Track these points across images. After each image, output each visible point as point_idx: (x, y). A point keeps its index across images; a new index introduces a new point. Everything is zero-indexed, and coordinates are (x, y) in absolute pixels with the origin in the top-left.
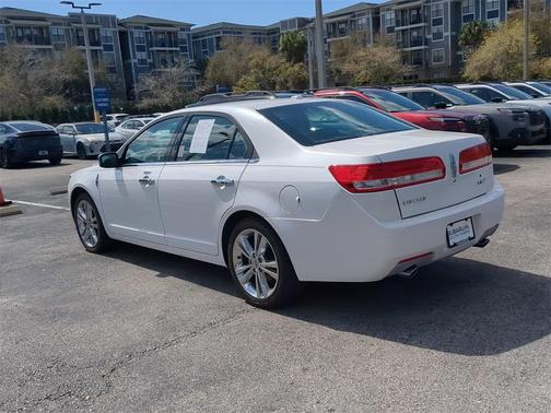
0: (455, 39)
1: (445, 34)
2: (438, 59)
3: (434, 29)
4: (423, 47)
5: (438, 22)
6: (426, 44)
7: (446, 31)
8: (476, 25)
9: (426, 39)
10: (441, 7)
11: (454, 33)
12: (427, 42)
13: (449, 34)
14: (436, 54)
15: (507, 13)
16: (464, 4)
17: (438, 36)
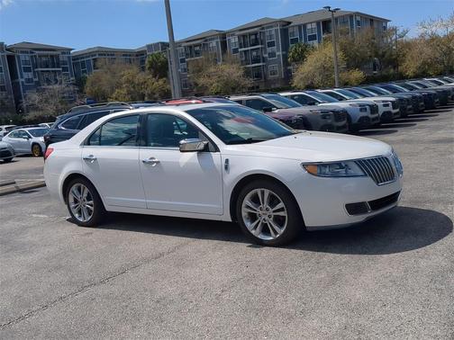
0: (285, 57)
1: (277, 53)
2: (274, 73)
3: (269, 50)
4: (261, 64)
5: (271, 44)
6: (264, 62)
7: (279, 51)
8: (300, 46)
9: (263, 58)
10: (273, 33)
11: (284, 53)
12: (264, 60)
13: (280, 53)
14: (272, 69)
15: (323, 36)
16: (290, 30)
17: (272, 55)
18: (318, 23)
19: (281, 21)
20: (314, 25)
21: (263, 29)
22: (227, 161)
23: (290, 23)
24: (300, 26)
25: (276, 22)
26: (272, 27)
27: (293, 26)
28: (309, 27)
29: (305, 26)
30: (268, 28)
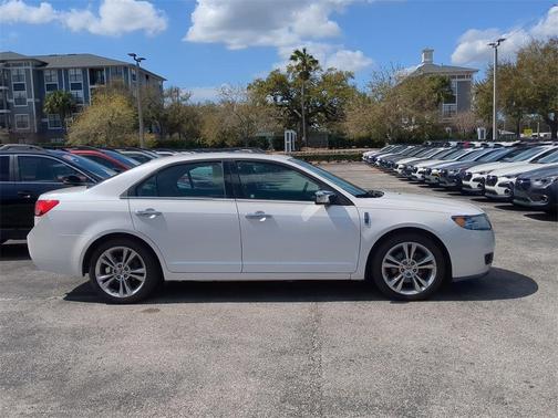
0: (39, 107)
1: (28, 100)
2: (23, 124)
3: (16, 94)
4: (4, 111)
5: (20, 87)
6: (8, 108)
7: (30, 97)
8: (61, 95)
9: (8, 104)
10: (23, 73)
11: (38, 100)
12: (9, 106)
13: (32, 100)
14: (20, 119)
15: (90, 87)
16: (47, 74)
17: (20, 100)
18: (84, 70)
19: (33, 60)
20: (79, 72)
21: (7, 65)
22: (367, 214)
23: (46, 64)
24: (59, 70)
25: (26, 61)
26: (20, 65)
27: (51, 69)
28: (72, 72)
29: (66, 70)
30: (14, 65)
